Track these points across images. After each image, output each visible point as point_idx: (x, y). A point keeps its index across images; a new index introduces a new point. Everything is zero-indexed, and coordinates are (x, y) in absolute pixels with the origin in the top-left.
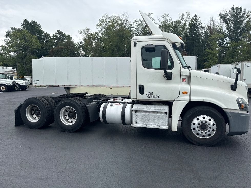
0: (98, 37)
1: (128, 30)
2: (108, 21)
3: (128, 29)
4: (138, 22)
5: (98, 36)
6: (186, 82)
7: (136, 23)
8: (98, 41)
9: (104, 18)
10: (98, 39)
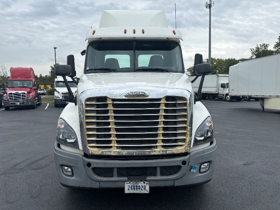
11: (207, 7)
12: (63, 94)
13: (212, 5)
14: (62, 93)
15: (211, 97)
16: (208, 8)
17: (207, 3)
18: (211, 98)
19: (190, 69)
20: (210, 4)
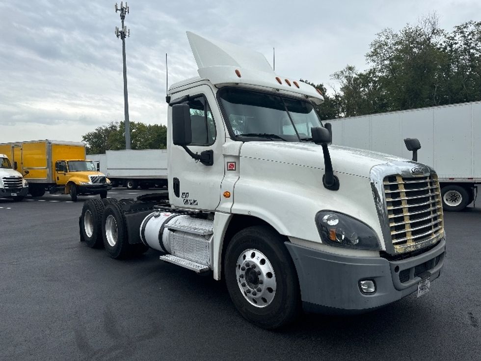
0: (374, 79)
1: (444, 51)
2: (390, 42)
3: (445, 48)
4: (465, 30)
5: (375, 77)
6: (235, 170)
7: (462, 32)
8: (374, 87)
9: (383, 38)
10: (375, 82)
11: (118, 36)
12: (5, 180)
13: (127, 34)
14: (3, 178)
15: (156, 185)
16: (120, 37)
17: (117, 29)
18: (156, 187)
19: (89, 135)
20: (124, 32)
